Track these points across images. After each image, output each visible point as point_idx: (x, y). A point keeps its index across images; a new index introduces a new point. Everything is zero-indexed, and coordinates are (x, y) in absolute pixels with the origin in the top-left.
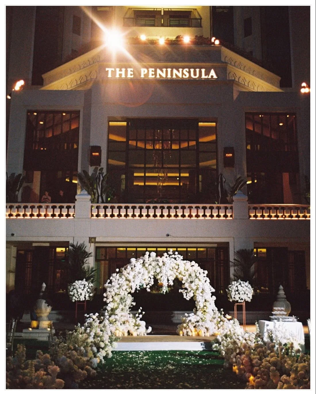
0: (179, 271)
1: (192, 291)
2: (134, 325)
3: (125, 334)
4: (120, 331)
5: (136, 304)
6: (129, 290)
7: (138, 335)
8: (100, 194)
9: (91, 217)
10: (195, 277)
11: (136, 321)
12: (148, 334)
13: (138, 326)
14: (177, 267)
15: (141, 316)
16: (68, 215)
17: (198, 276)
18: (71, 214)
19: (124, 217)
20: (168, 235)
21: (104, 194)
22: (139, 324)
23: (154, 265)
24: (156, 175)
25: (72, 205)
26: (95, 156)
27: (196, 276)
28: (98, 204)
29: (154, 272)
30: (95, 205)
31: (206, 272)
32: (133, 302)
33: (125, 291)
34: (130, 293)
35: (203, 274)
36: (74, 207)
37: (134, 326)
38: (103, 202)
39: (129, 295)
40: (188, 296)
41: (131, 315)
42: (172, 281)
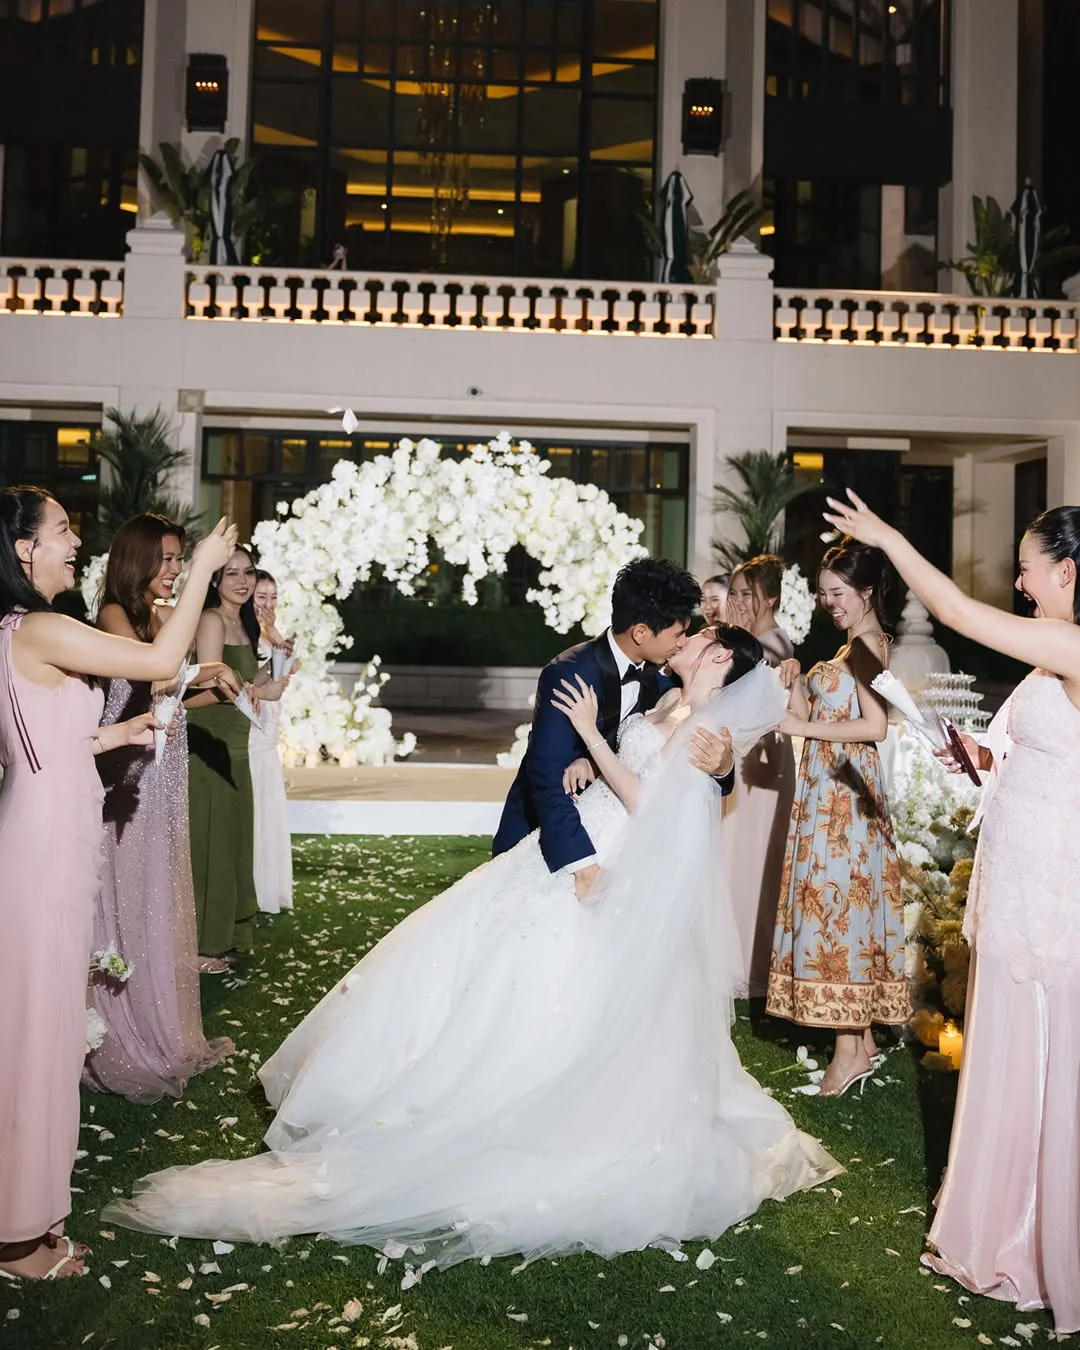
0: (530, 519)
1: (581, 600)
2: (345, 723)
3: (308, 759)
4: (287, 747)
5: (355, 642)
6: (328, 590)
7: (360, 763)
8: (220, 232)
9: (187, 314)
10: (595, 542)
11: (355, 709)
12: (398, 758)
13: (360, 726)
14: (521, 502)
15: (374, 690)
16: (99, 306)
17: (604, 539)
18: (111, 300)
19: (312, 317)
20: (474, 392)
21: (237, 235)
22: (366, 719)
23: (429, 493)
24: (427, 192)
25: (113, 267)
26: (205, 91)
27: (598, 539)
28: (213, 269)
29: (431, 521)
30: (202, 271)
31: (638, 525)
32: (344, 637)
33: (311, 594)
34: (330, 599)
35: (626, 531)
36: (121, 277)
37: (345, 727)
38: (232, 261)
39: (330, 608)
40: (562, 618)
41: (335, 686)
42: (502, 558)
